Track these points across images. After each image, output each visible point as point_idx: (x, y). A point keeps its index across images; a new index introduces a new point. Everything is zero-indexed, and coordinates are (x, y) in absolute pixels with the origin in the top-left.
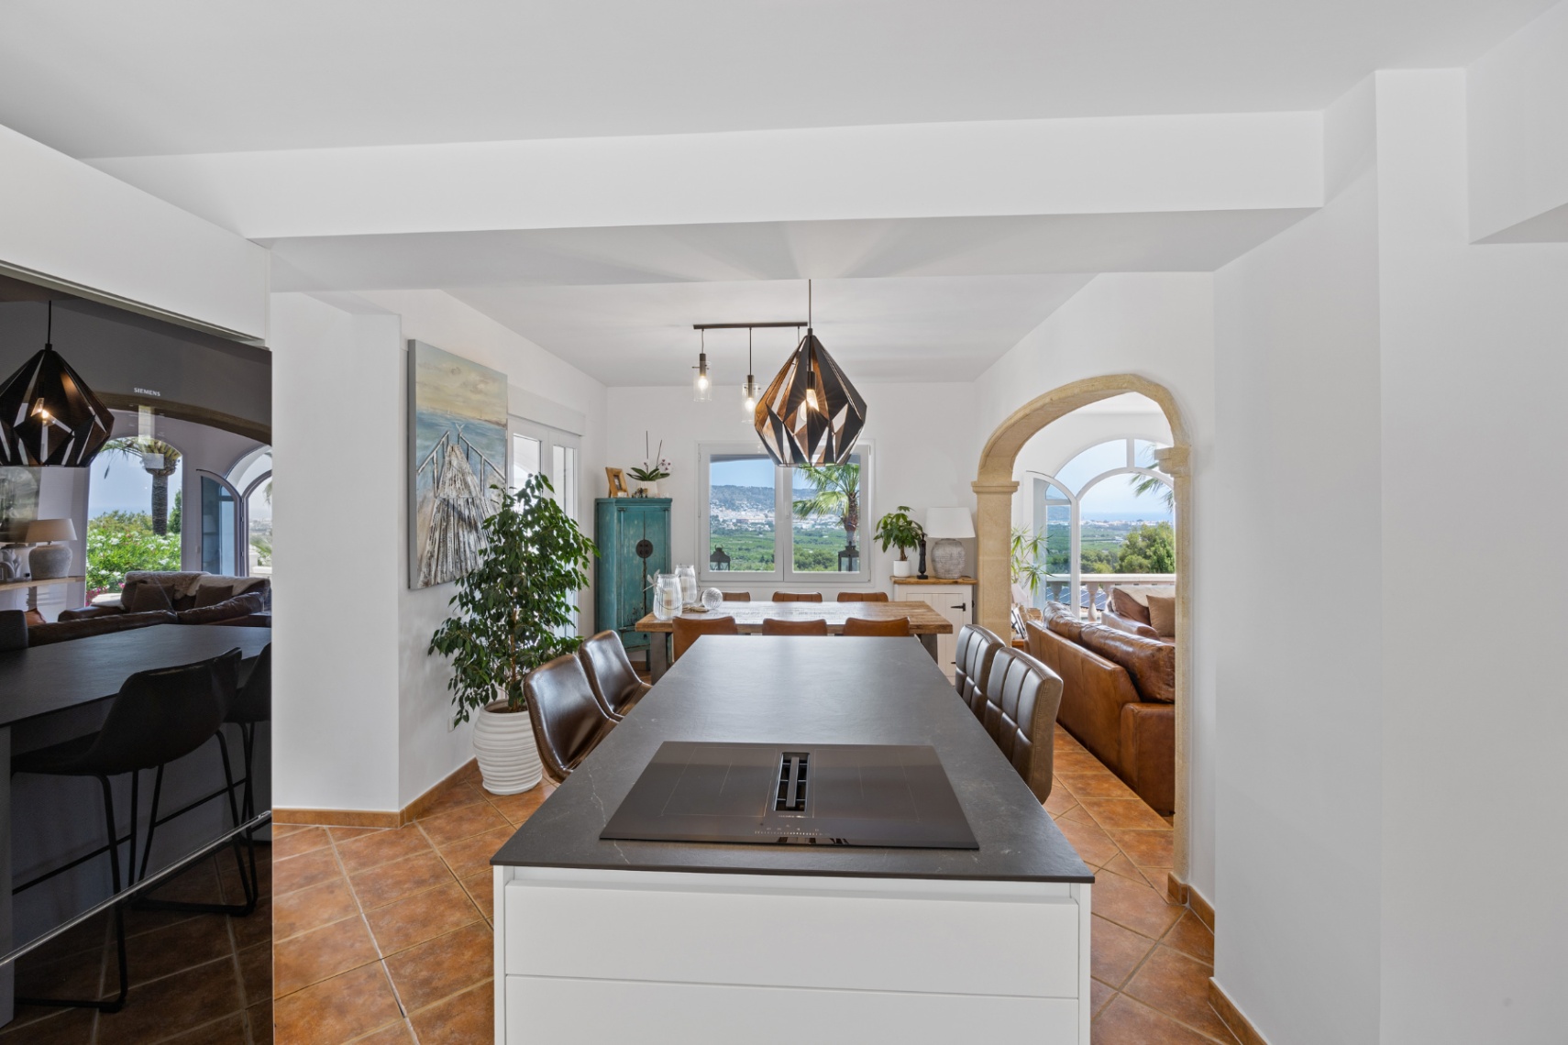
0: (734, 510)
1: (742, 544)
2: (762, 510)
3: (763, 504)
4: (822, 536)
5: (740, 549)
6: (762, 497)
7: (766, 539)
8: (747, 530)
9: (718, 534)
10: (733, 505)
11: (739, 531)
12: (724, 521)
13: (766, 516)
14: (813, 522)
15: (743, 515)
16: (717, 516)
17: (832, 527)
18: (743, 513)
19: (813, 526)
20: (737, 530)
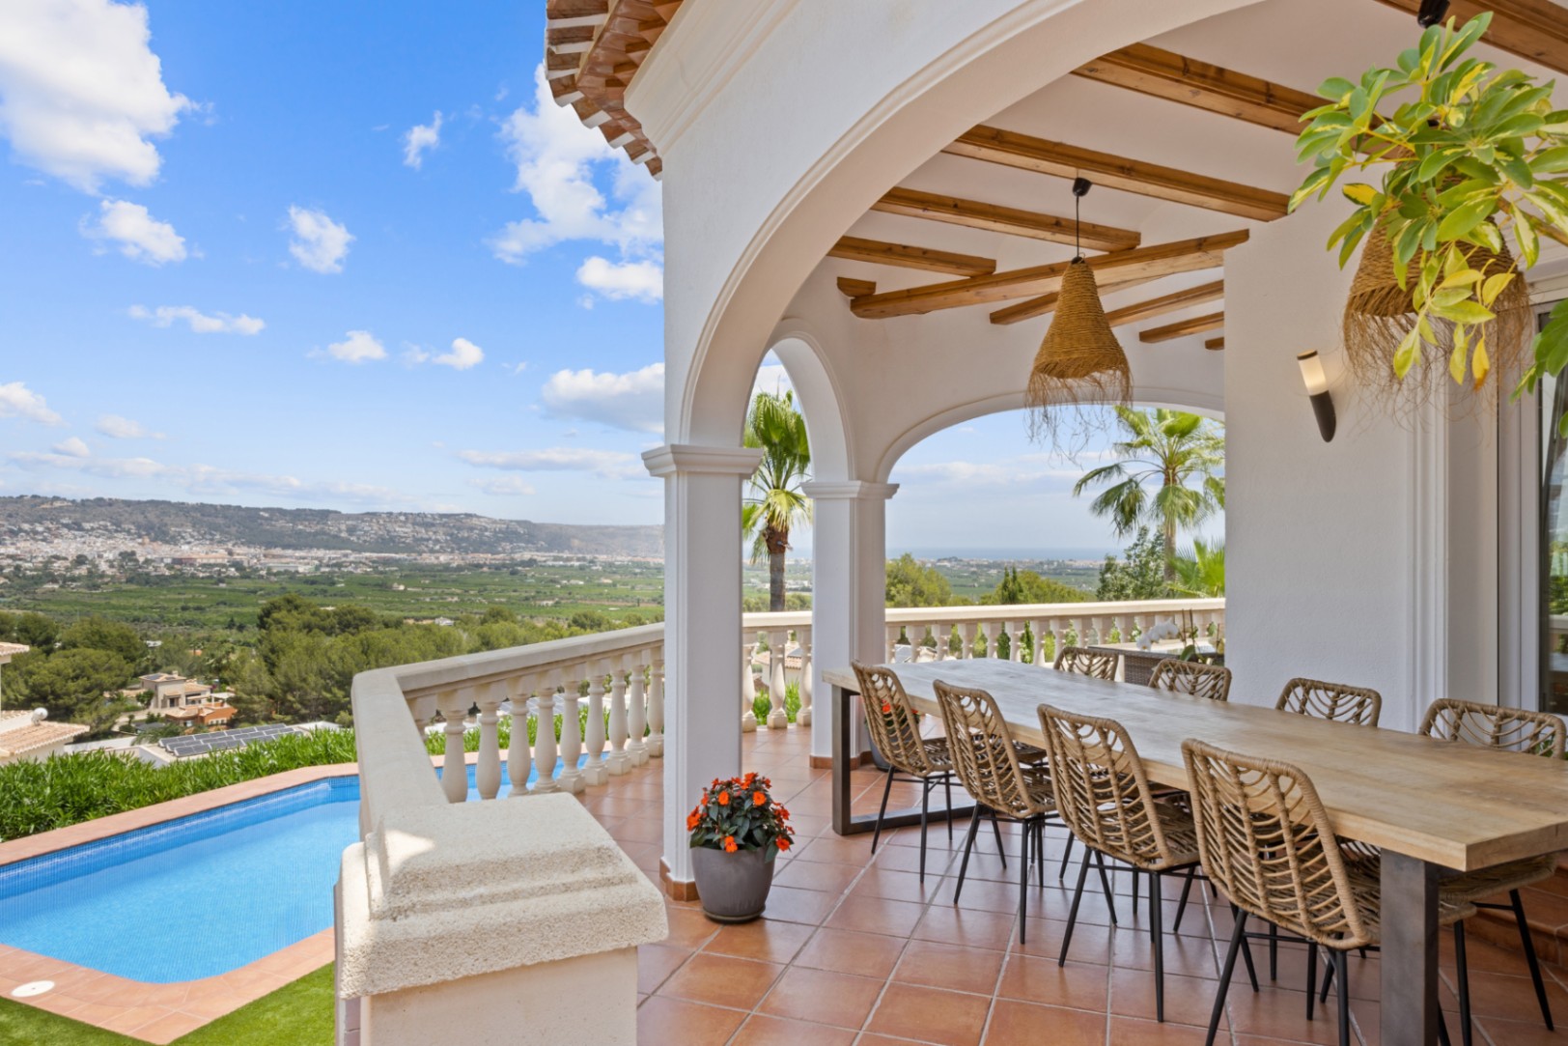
0: (167, 542)
1: (187, 601)
2: (220, 542)
3: (222, 533)
4: (333, 583)
5: (184, 609)
6: (220, 521)
7: (233, 590)
8: (193, 576)
9: (138, 583)
10: (165, 533)
11: (179, 577)
12: (147, 562)
13: (230, 553)
14: (316, 562)
15: (185, 550)
16: (133, 553)
17: (350, 569)
18: (185, 547)
19: (317, 568)
20: (174, 577)
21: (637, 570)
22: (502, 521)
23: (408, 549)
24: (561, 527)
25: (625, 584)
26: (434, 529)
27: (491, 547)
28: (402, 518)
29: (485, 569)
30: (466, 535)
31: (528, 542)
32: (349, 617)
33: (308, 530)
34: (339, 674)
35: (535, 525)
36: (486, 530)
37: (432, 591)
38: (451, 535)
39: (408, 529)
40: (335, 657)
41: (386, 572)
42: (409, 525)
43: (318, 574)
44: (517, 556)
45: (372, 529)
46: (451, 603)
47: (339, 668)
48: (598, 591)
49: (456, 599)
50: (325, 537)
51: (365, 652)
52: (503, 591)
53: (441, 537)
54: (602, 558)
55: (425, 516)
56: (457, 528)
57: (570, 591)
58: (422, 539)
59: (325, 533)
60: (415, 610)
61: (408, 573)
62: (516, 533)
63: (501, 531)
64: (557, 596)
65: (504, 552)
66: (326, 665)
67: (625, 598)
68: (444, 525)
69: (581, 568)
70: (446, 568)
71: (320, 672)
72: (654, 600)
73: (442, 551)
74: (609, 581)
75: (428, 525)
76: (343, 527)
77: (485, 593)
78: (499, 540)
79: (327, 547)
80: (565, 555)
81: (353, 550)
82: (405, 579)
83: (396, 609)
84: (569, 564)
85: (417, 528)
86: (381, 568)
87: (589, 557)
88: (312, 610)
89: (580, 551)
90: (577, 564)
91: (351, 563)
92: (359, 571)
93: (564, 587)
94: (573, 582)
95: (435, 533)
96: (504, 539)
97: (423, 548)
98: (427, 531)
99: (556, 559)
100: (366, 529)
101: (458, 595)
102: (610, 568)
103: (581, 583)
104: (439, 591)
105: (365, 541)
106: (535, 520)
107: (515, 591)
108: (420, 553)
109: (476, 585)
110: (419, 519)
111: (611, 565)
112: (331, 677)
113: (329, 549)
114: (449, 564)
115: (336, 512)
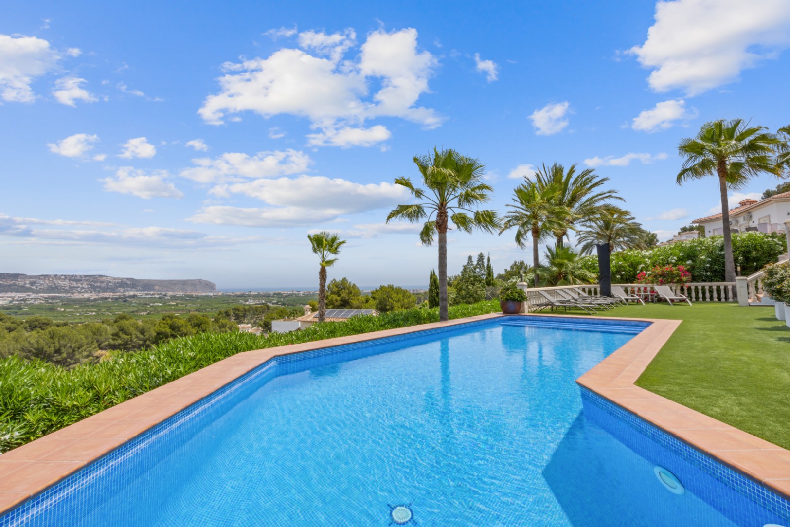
4: (21, 309)
14: (10, 299)
17: (31, 302)
19: (11, 302)
21: (187, 298)
22: (119, 278)
23: (66, 292)
24: (149, 281)
25: (182, 304)
26: (81, 282)
27: (113, 290)
28: (63, 277)
29: (110, 300)
30: (99, 285)
31: (132, 287)
32: (36, 323)
33: (5, 283)
34: (35, 349)
35: (136, 280)
36: (110, 282)
37: (80, 310)
38: (91, 285)
39: (67, 282)
40: (32, 341)
41: (53, 303)
42: (67, 281)
43: (11, 304)
44: (127, 294)
45: (46, 283)
46: (91, 315)
47: (36, 346)
48: (169, 307)
49: (94, 313)
50: (16, 287)
51: (52, 338)
52: (119, 309)
53: (85, 286)
54: (170, 293)
55: (76, 276)
56: (94, 282)
57: (155, 308)
58: (74, 287)
59: (16, 285)
60: (71, 320)
61: (66, 302)
62: (126, 284)
63: (118, 283)
64: (148, 310)
65: (120, 292)
66: (27, 345)
67: (183, 310)
68: (87, 281)
69: (160, 298)
70: (88, 300)
71: (23, 350)
72: (197, 310)
73: (86, 292)
74: (174, 303)
75: (77, 281)
76: (27, 282)
77: (110, 311)
78: (117, 287)
79: (17, 291)
80: (152, 293)
81: (33, 293)
82: (64, 305)
83: (60, 320)
84: (153, 296)
85: (72, 282)
86: (50, 301)
87: (163, 293)
88: (12, 321)
89: (159, 291)
90: (158, 296)
91: (32, 299)
92: (37, 302)
93: (152, 306)
94: (156, 304)
95: (82, 284)
96: (119, 287)
97: (75, 291)
98: (77, 284)
99: (146, 295)
100: (41, 282)
101: (95, 312)
102: (174, 298)
103: (160, 304)
104: (85, 310)
105: (41, 289)
106: (136, 278)
107: (126, 309)
108: (73, 294)
109: (105, 307)
110: (72, 278)
111: (174, 296)
112: (30, 351)
113: (18, 293)
114: (89, 298)
115: (23, 275)
